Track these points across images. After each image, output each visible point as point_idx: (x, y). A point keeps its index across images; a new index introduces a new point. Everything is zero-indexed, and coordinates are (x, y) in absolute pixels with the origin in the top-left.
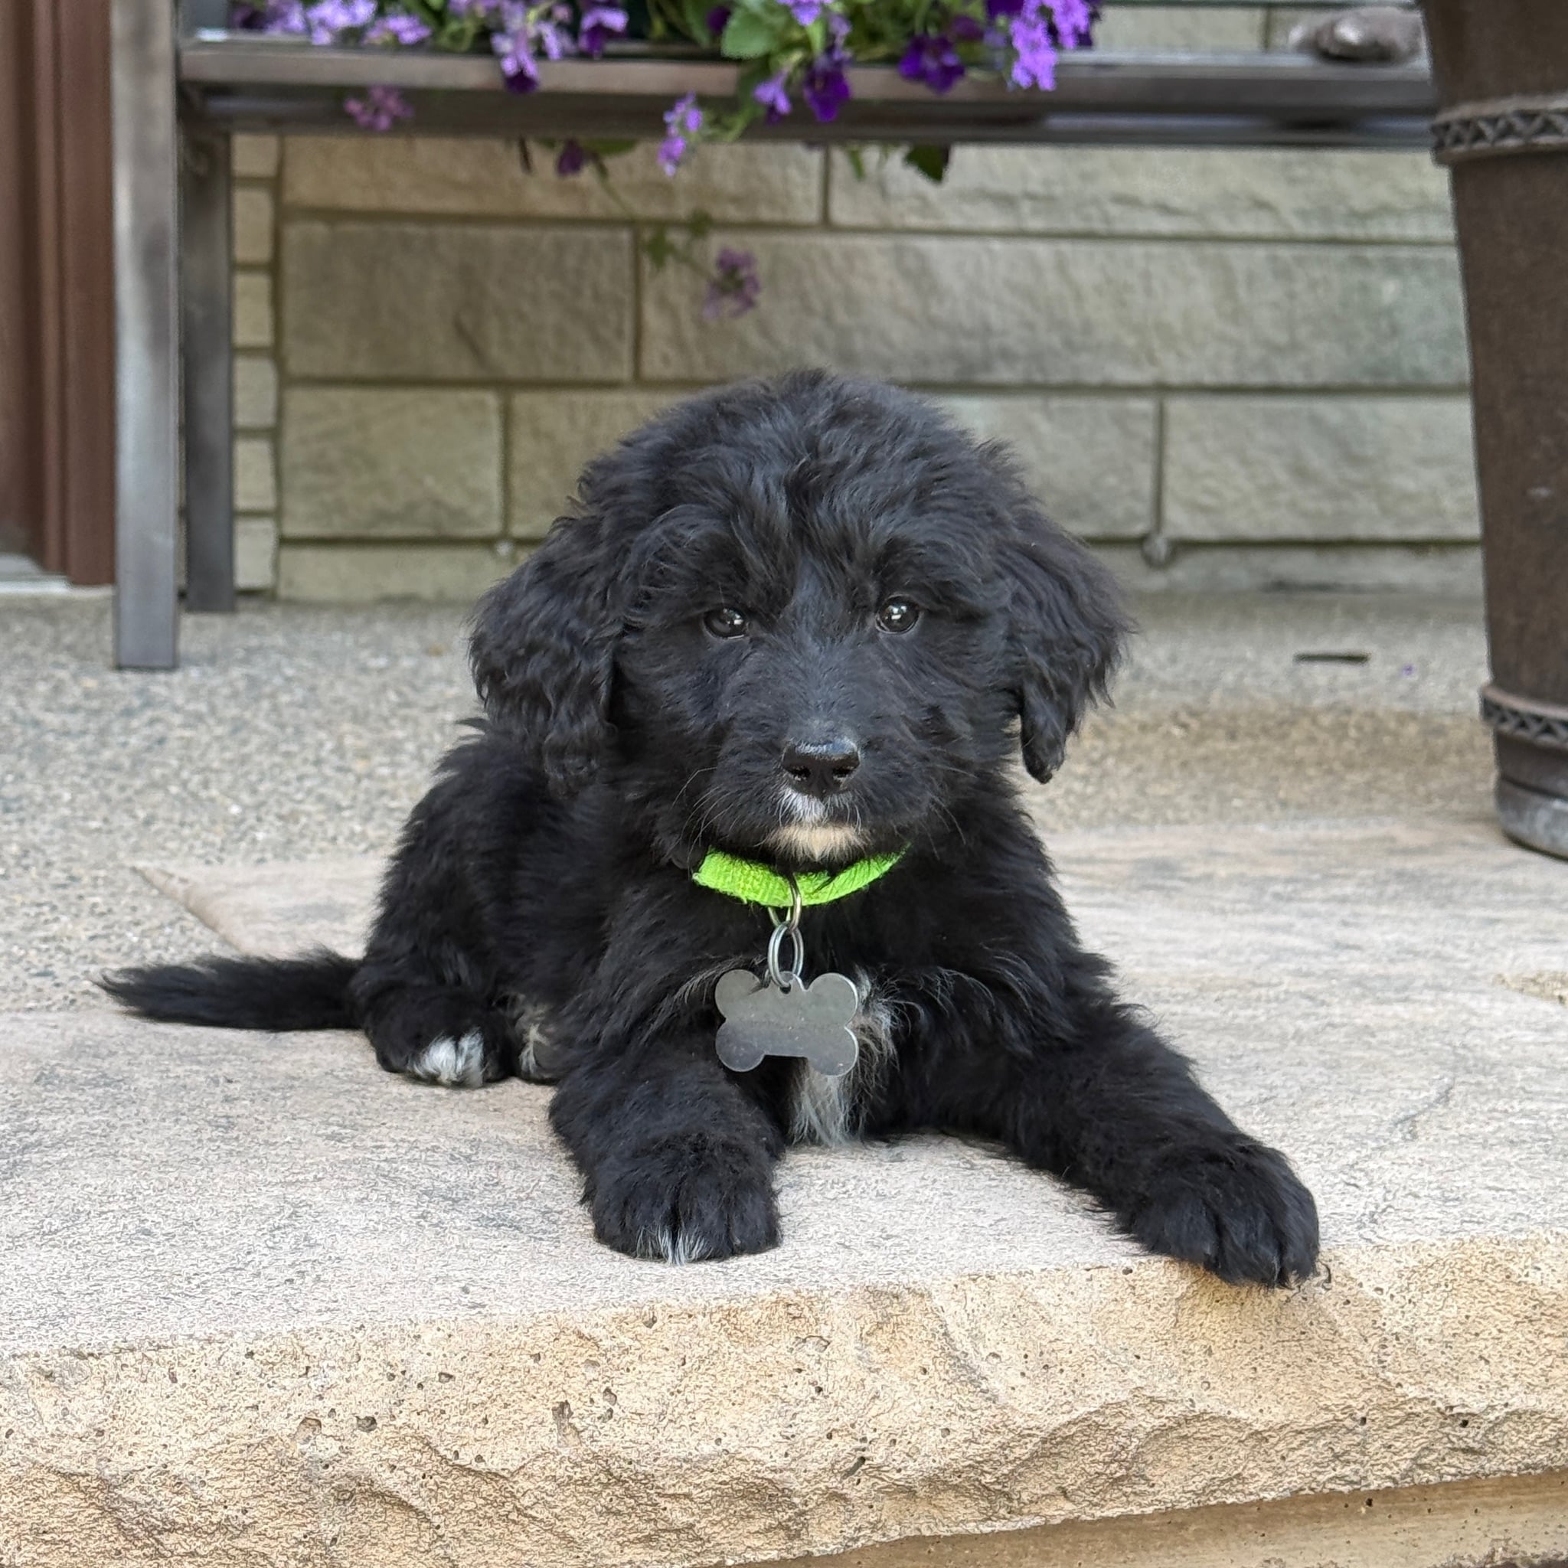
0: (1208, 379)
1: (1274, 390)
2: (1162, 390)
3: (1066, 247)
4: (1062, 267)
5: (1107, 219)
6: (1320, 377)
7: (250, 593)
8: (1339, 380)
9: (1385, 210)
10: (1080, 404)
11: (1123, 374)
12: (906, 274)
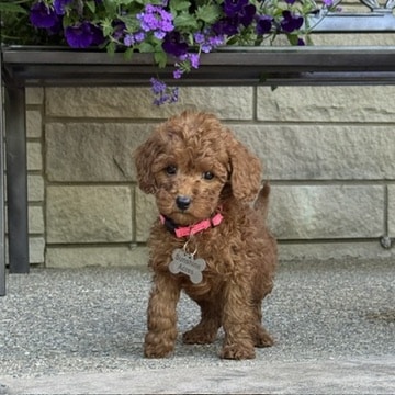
2: (386, 181)
3: (347, 127)
4: (346, 135)
5: (363, 117)
7: (35, 265)
10: (355, 187)
11: (371, 176)
12: (286, 138)
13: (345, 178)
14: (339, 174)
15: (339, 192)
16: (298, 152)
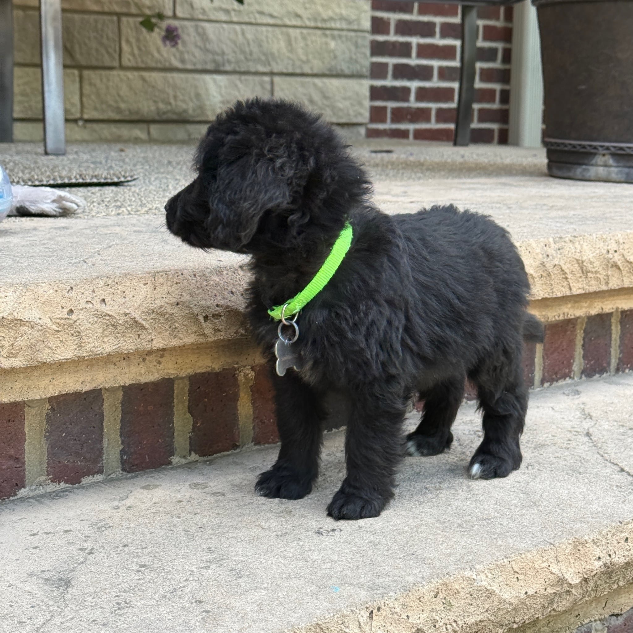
0: (285, 71)
1: (303, 75)
2: (272, 74)
3: (244, 27)
4: (243, 33)
5: (255, 19)
6: (315, 71)
8: (320, 72)
9: (331, 19)
10: (250, 78)
11: (261, 69)
12: (199, 34)
13: (243, 70)
14: (239, 67)
15: (238, 83)
16: (208, 46)
